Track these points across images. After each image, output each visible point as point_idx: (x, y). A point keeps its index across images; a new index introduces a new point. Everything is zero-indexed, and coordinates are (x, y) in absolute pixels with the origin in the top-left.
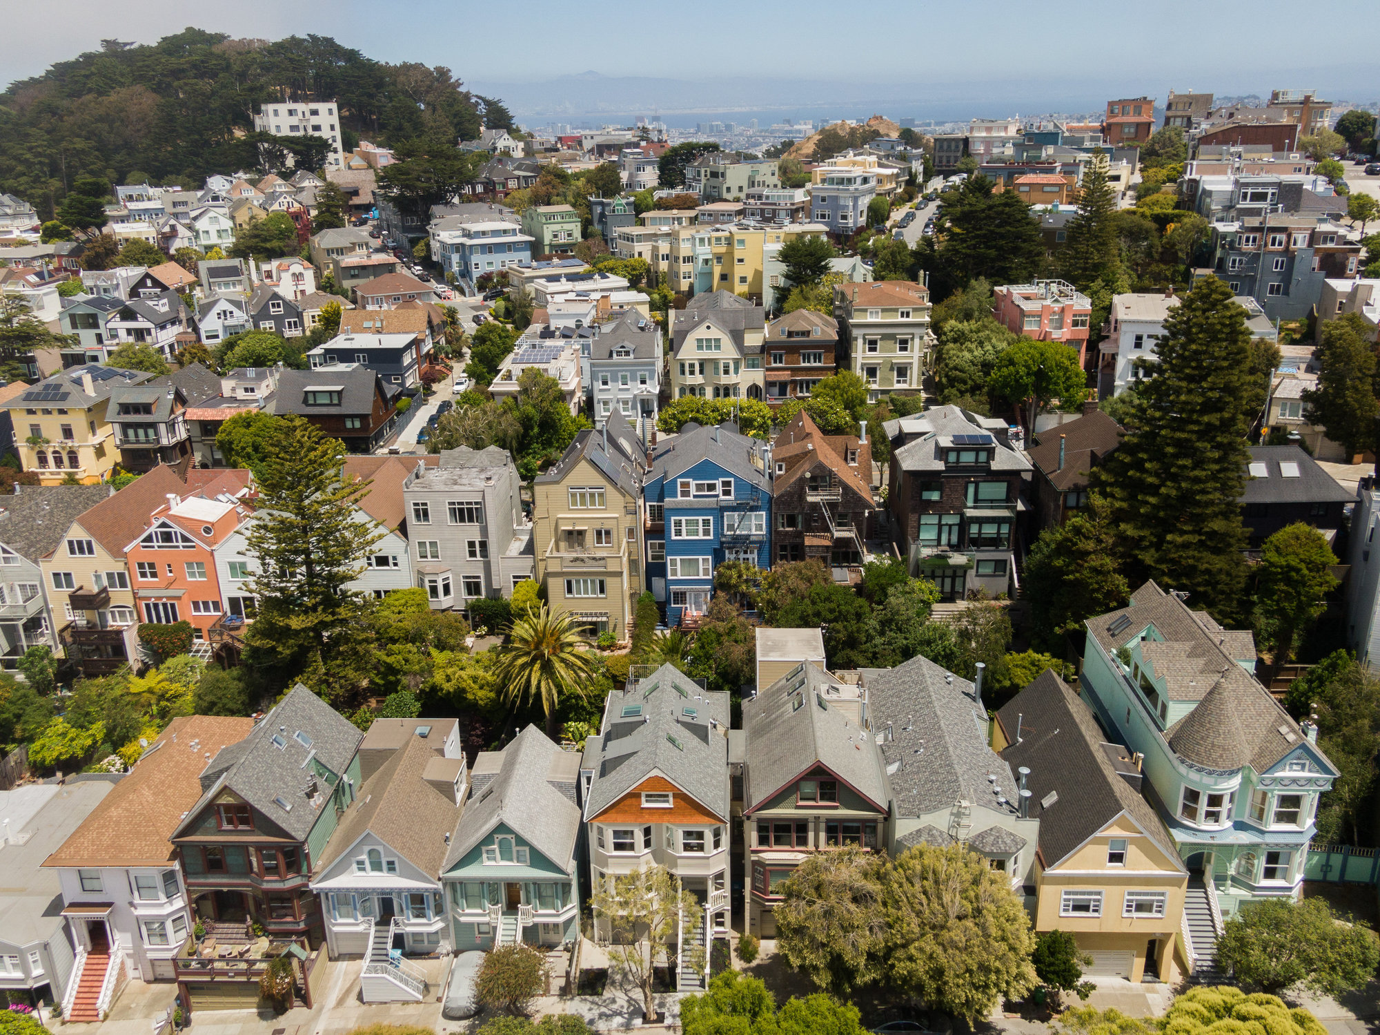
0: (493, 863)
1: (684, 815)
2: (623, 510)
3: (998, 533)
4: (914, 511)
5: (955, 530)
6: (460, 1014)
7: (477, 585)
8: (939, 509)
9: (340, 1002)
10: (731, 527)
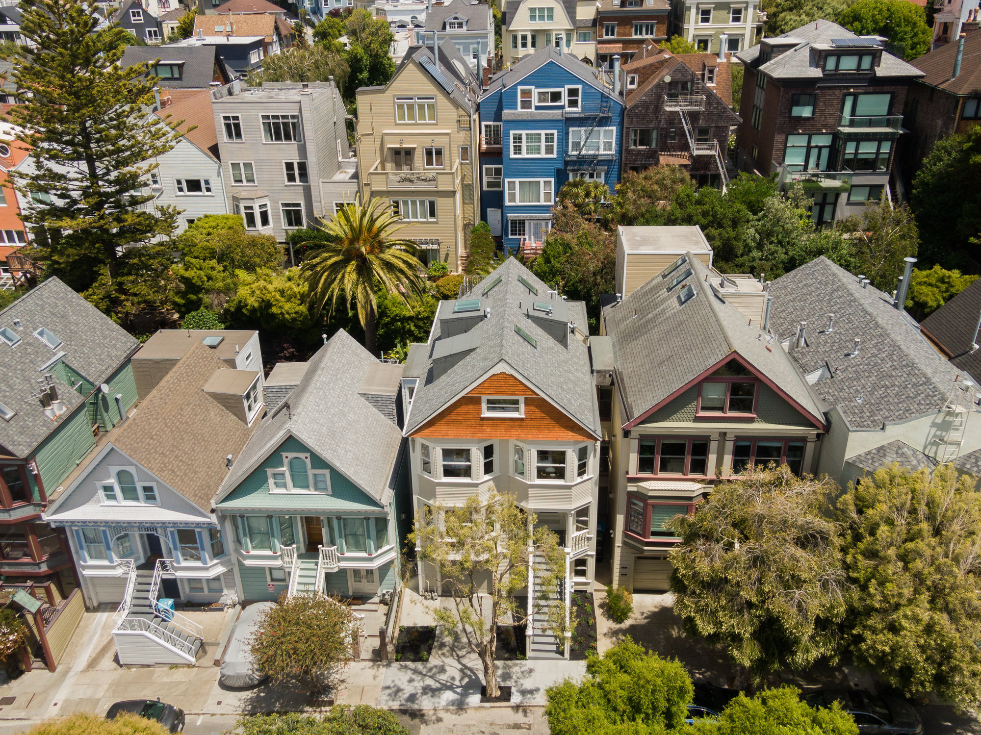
0: (283, 491)
1: (539, 429)
2: (456, 125)
3: (878, 153)
4: (781, 131)
5: (825, 153)
6: (240, 683)
7: (298, 213)
8: (808, 127)
9: (93, 664)
10: (577, 145)
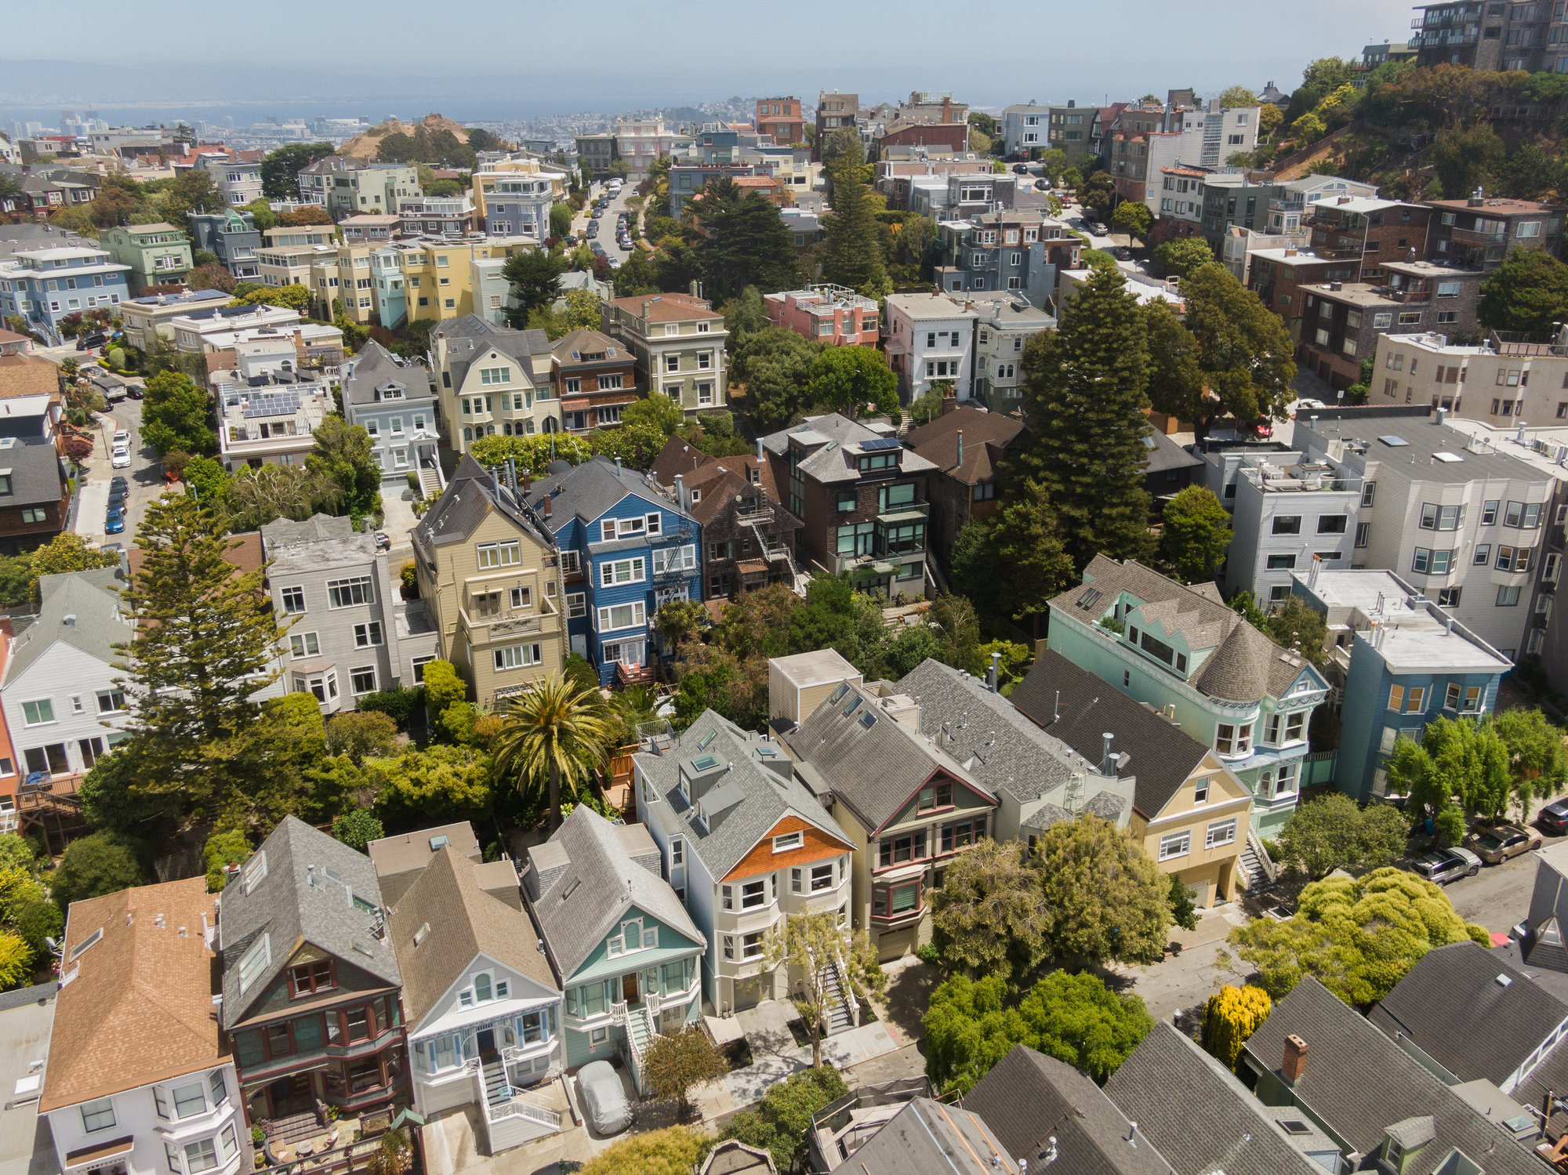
0: (618, 955)
1: (814, 852)
2: (541, 564)
3: (914, 535)
4: (831, 524)
5: (870, 538)
7: (369, 678)
8: (854, 518)
9: (460, 1164)
10: (660, 566)
